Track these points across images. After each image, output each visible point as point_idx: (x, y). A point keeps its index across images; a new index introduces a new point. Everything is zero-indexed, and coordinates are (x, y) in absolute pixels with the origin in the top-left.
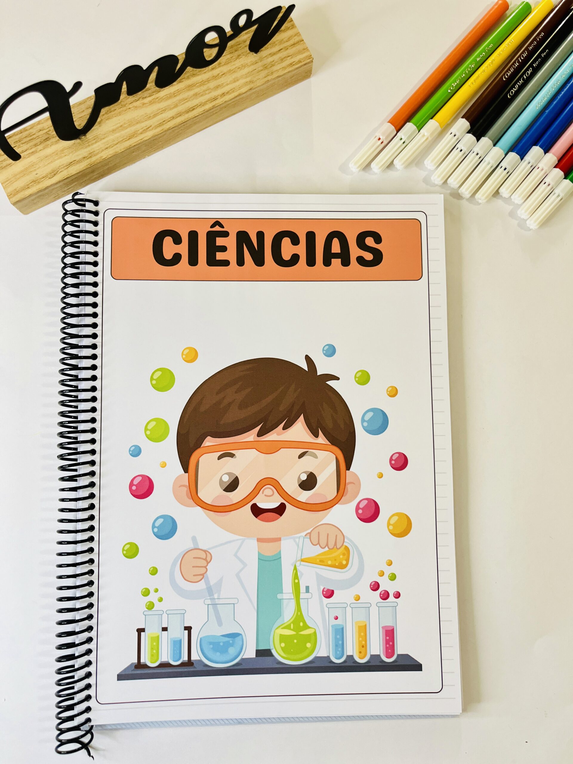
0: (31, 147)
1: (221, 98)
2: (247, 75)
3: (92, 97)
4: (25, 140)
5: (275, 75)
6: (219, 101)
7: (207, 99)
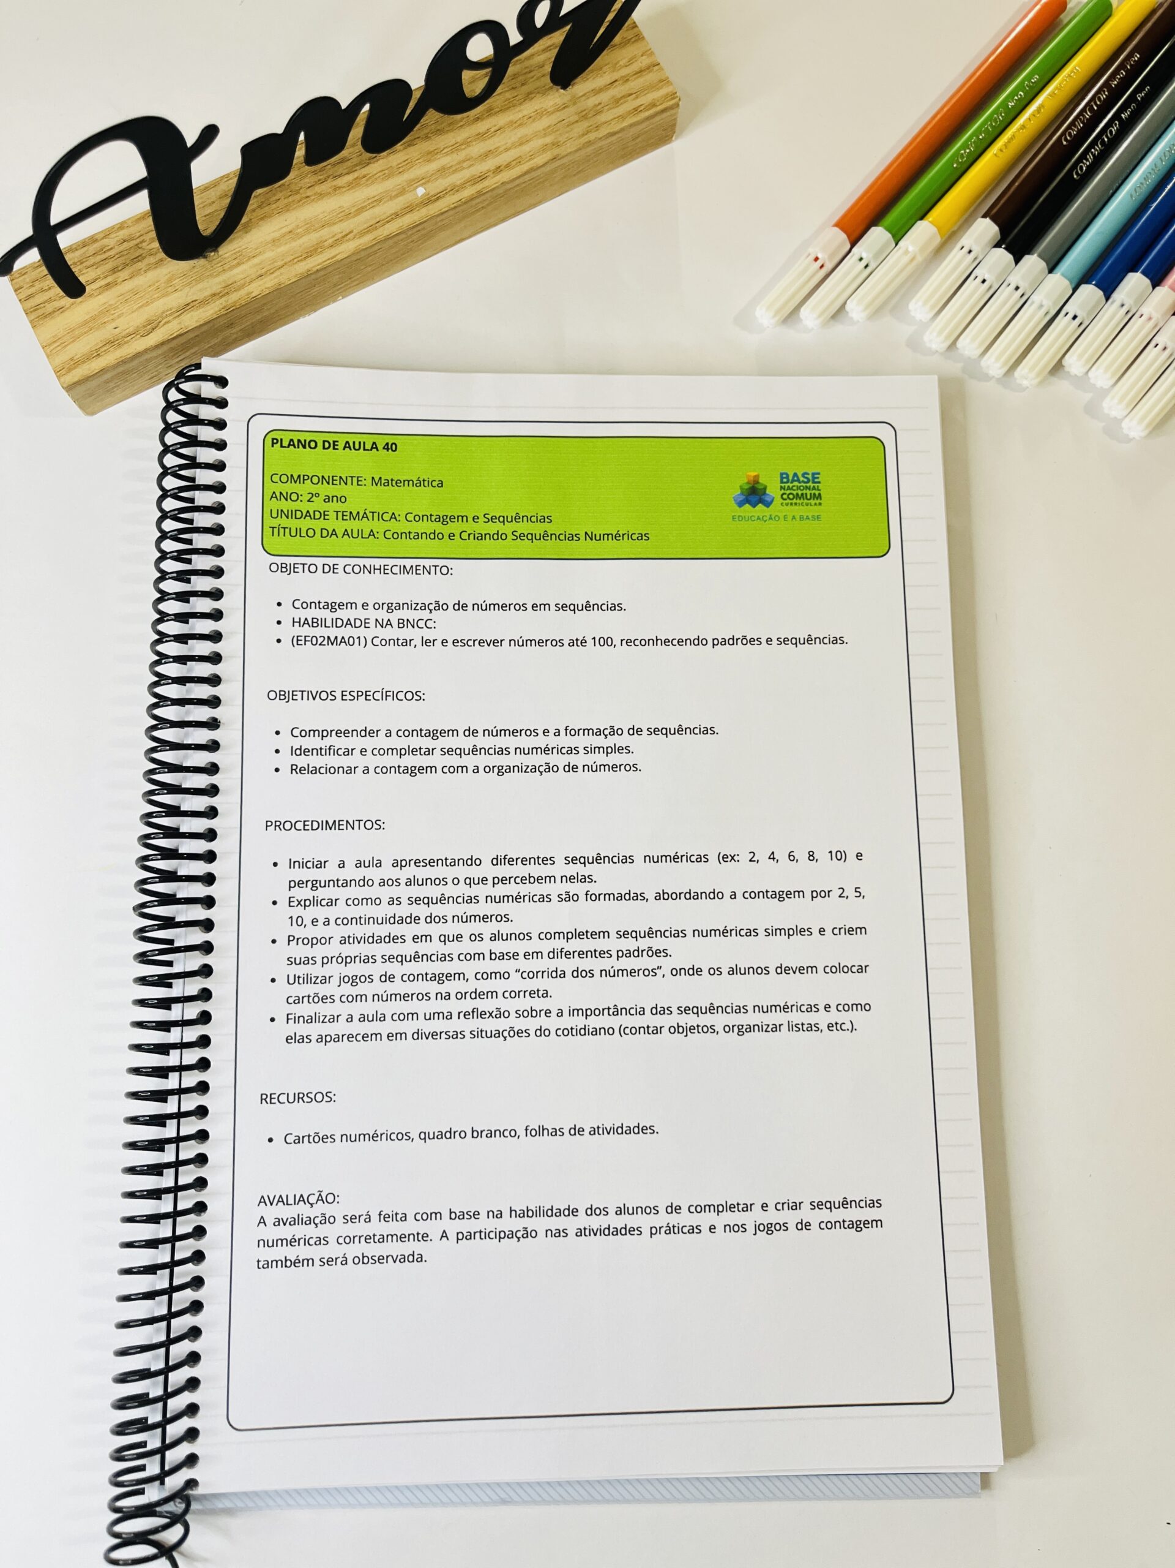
0: (104, 273)
1: (495, 177)
2: (546, 132)
4: (92, 261)
5: (603, 132)
6: (491, 182)
7: (466, 178)
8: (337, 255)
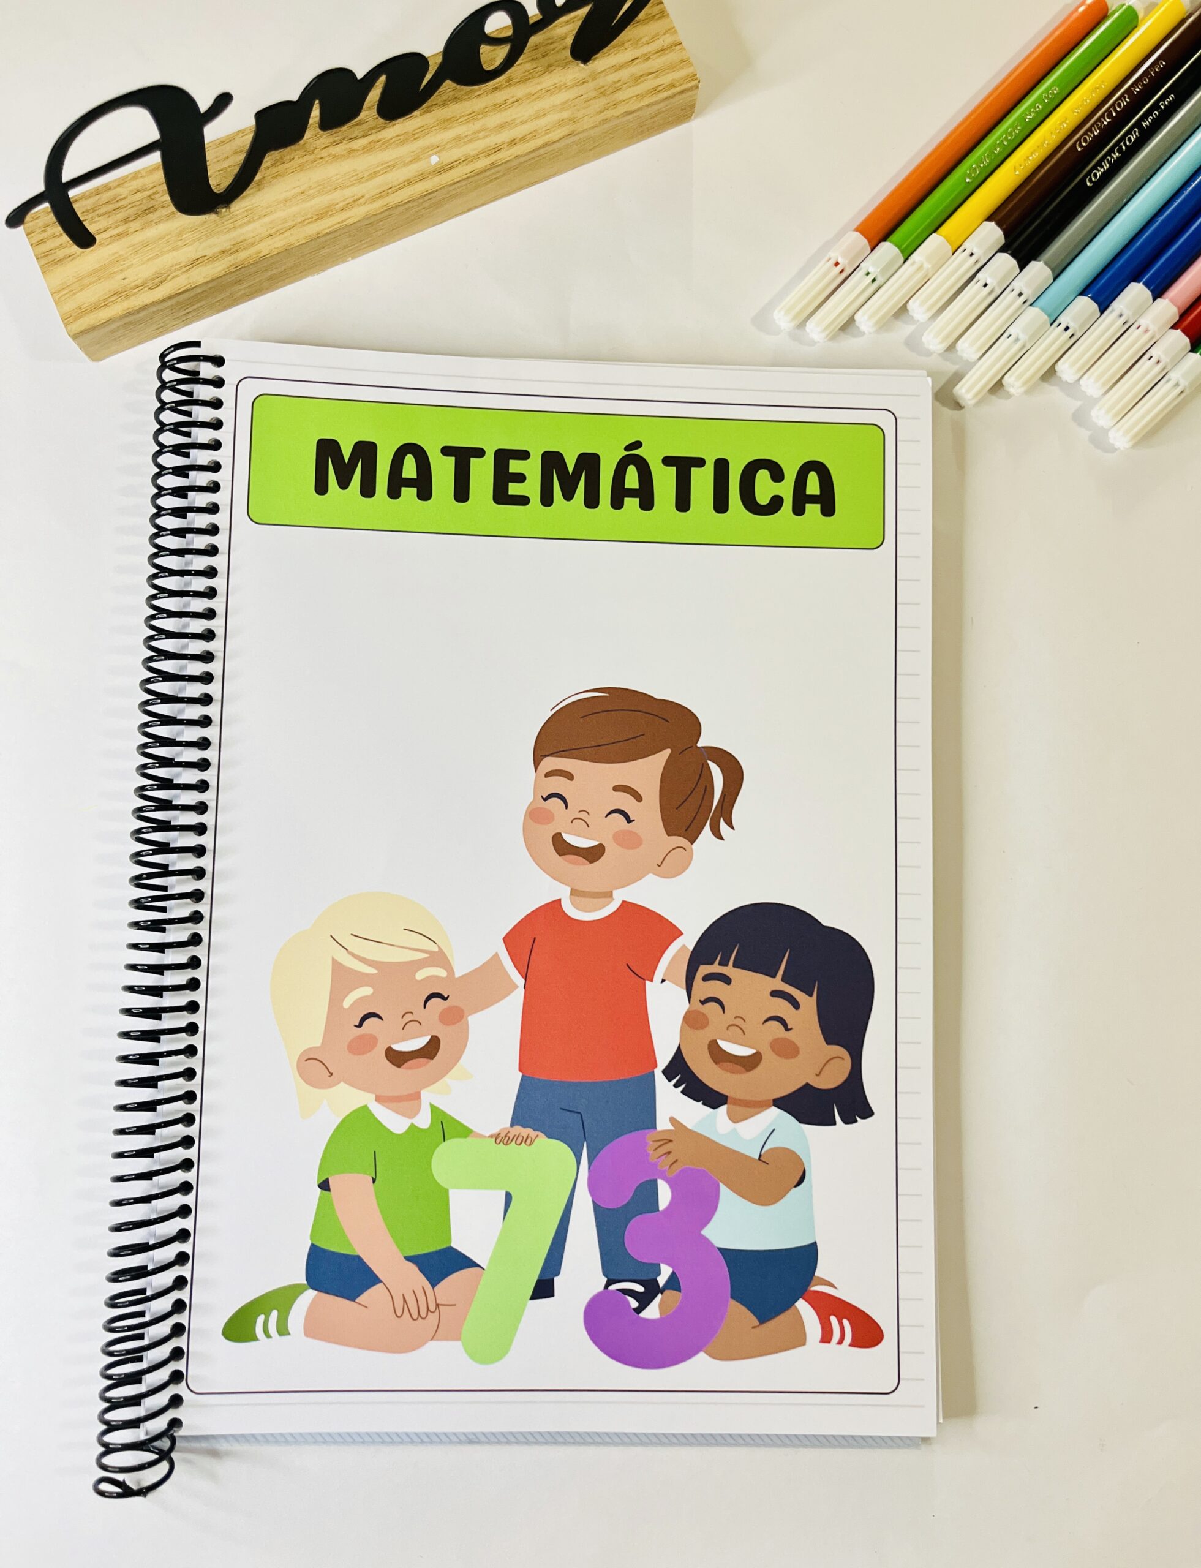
0: (116, 222)
1: (508, 150)
2: (564, 106)
3: (248, 131)
4: (104, 209)
5: (621, 109)
6: (504, 155)
7: (480, 150)
8: (347, 219)
